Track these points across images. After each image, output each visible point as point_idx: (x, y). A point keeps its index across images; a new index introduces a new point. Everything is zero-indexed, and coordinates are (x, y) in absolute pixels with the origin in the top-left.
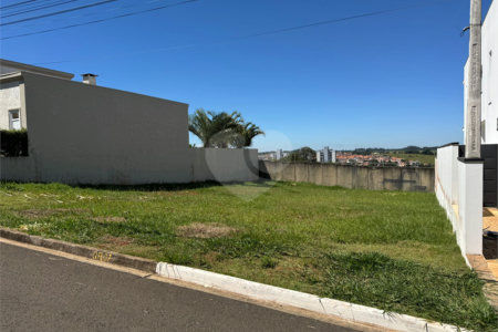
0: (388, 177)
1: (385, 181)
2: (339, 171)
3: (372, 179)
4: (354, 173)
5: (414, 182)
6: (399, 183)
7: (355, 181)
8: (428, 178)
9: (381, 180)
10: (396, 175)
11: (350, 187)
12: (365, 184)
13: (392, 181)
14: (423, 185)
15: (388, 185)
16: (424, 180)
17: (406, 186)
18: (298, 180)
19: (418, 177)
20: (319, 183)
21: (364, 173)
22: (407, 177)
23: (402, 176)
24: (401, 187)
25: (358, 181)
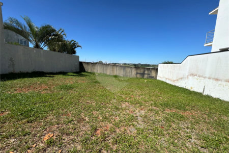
0: (139, 72)
1: (137, 73)
2: (118, 68)
3: (132, 72)
4: (124, 70)
5: (149, 74)
6: (143, 74)
7: (124, 73)
8: (155, 73)
10: (142, 71)
11: (122, 76)
12: (129, 75)
13: (140, 74)
14: (153, 76)
15: (138, 76)
16: (153, 74)
17: (146, 76)
18: (98, 72)
19: (151, 72)
20: (108, 74)
21: (128, 70)
22: (146, 72)
23: (144, 72)
24: (143, 77)
25: (126, 73)
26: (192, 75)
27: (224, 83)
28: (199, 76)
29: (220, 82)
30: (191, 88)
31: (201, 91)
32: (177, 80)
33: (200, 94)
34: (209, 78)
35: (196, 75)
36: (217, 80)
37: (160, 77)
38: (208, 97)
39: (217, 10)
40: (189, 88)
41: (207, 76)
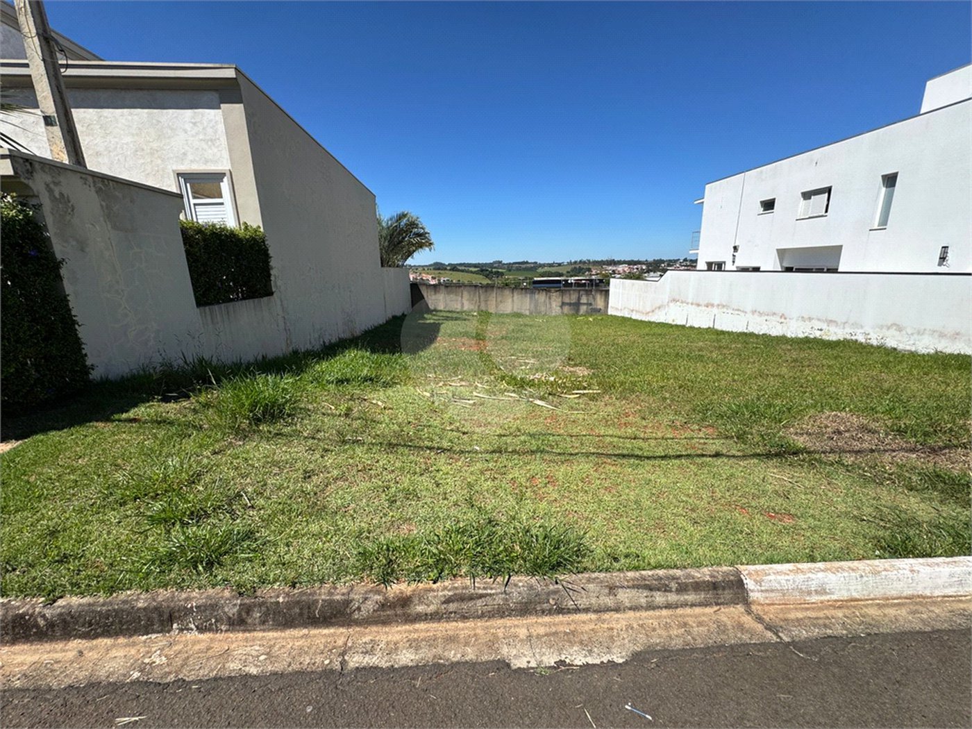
0: (567, 300)
1: (563, 304)
3: (550, 303)
4: (531, 298)
5: (591, 304)
6: (576, 305)
7: (532, 305)
8: (603, 300)
9: (560, 304)
10: (573, 298)
11: (527, 313)
12: (543, 309)
13: (570, 304)
14: (599, 307)
15: (566, 309)
16: (600, 303)
17: (583, 309)
19: (594, 299)
20: (491, 310)
21: (542, 297)
23: (579, 299)
24: (578, 310)
25: (536, 306)
26: (674, 300)
27: (704, 308)
28: (682, 302)
29: (700, 308)
30: (673, 321)
31: (684, 324)
32: (653, 311)
33: (683, 327)
34: (692, 304)
35: (678, 301)
36: (698, 305)
37: (617, 309)
38: (692, 328)
39: (703, 203)
40: (670, 322)
41: (690, 301)
